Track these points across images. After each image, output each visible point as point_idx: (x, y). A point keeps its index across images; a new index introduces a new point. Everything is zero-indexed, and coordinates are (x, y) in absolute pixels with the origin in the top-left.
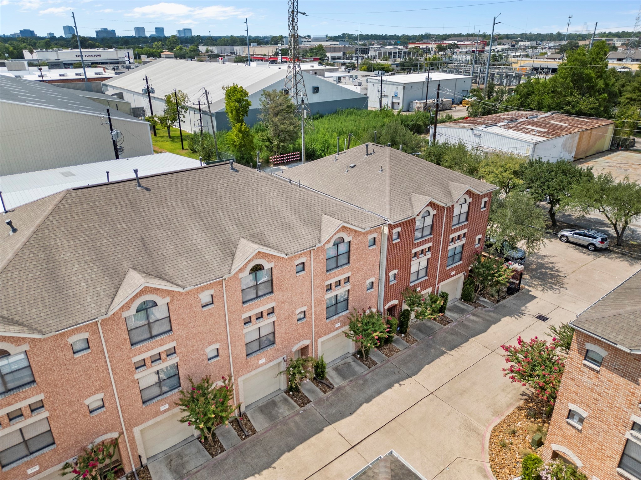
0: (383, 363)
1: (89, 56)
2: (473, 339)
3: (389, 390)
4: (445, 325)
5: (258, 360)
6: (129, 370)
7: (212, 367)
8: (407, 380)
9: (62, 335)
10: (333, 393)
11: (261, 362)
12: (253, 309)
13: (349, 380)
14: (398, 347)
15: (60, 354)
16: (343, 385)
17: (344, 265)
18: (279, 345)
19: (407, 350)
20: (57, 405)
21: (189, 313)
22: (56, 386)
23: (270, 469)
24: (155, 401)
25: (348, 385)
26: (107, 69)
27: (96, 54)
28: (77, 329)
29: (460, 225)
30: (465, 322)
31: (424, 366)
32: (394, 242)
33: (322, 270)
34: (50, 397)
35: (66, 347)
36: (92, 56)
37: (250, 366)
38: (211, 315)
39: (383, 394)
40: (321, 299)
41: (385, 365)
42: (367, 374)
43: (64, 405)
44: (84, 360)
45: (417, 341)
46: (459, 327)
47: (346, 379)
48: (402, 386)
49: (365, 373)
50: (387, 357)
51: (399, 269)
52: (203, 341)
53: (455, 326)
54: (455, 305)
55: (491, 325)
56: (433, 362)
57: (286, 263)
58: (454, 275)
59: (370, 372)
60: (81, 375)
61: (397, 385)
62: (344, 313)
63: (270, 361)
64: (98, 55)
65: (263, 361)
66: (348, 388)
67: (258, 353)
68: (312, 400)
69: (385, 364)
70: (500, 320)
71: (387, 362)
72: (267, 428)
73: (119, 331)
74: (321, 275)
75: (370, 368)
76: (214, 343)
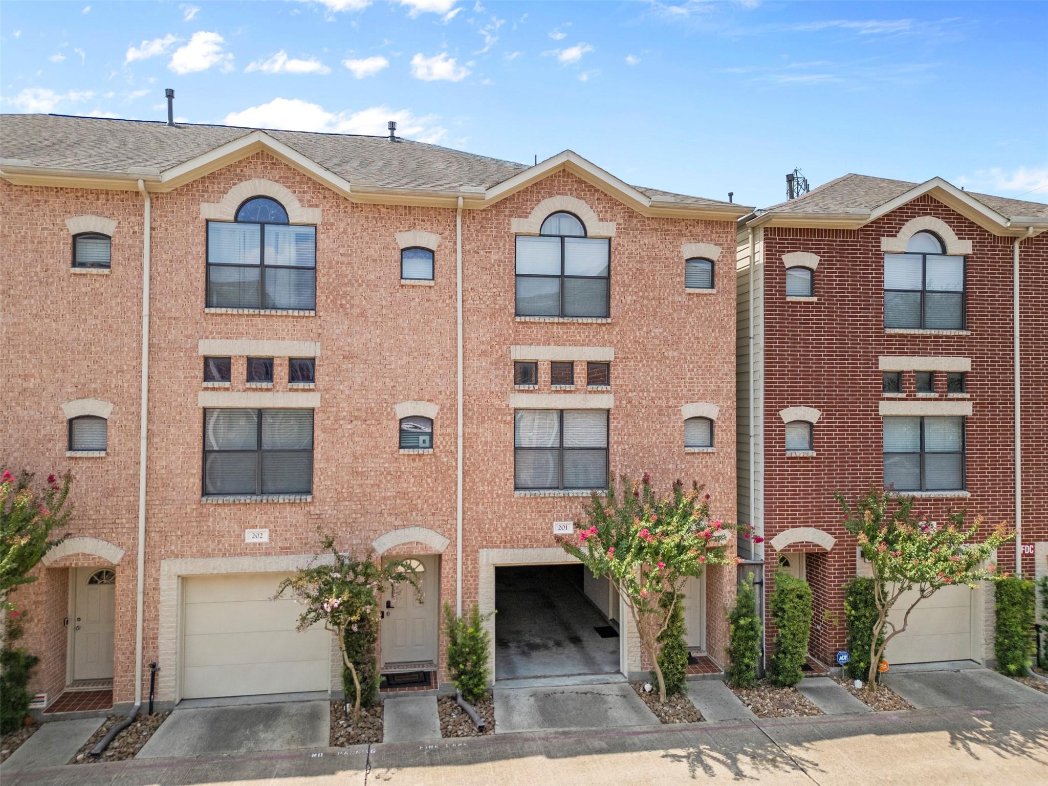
0: (726, 724)
10: (472, 743)
11: (250, 537)
12: (240, 335)
13: (560, 730)
14: (817, 705)
16: (529, 735)
18: (323, 502)
21: (32, 265)
25: (545, 739)
32: (789, 299)
33: (500, 301)
37: (211, 535)
40: (496, 402)
41: (730, 731)
42: (638, 733)
45: (911, 707)
47: (553, 726)
49: (637, 729)
50: (754, 716)
51: (827, 411)
57: (363, 229)
59: (657, 731)
63: (286, 550)
65: (258, 536)
66: (536, 746)
67: (242, 500)
68: (386, 739)
71: (747, 727)
72: (172, 758)
74: (493, 315)
75: (665, 723)
76: (94, 394)
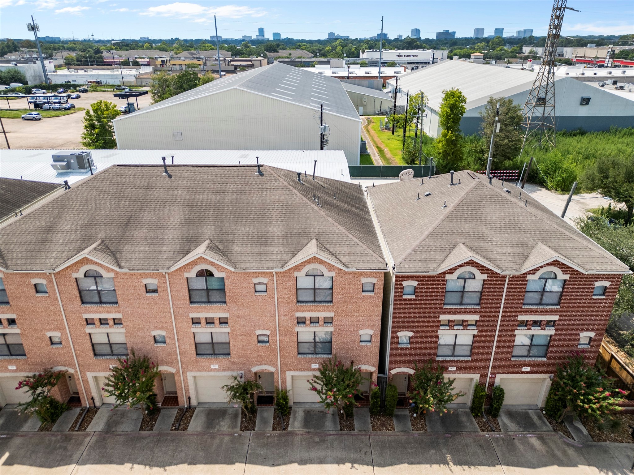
0: (359, 433)
1: (408, 56)
2: (505, 467)
3: (335, 466)
4: (483, 431)
5: (210, 364)
6: (81, 323)
7: (158, 350)
8: (365, 467)
9: (27, 275)
10: (280, 434)
11: (213, 367)
12: (202, 312)
13: (308, 430)
14: (395, 426)
15: (25, 289)
16: (298, 432)
17: (325, 302)
18: (234, 358)
19: (402, 434)
20: (25, 327)
21: (134, 293)
22: (24, 312)
23: (162, 469)
24: (104, 358)
25: (302, 435)
26: (408, 69)
27: (414, 54)
28: (38, 274)
29: (541, 307)
30: (517, 442)
31: (404, 463)
32: (404, 297)
33: (291, 298)
34: (20, 319)
35: (30, 286)
36: (410, 56)
37: (201, 366)
38: (156, 302)
39: (324, 465)
40: (290, 330)
41: (360, 437)
42: (331, 435)
43: (31, 330)
44: (44, 300)
45: (426, 430)
46: (501, 442)
47: (306, 428)
48: (354, 469)
49: (331, 433)
50: (371, 430)
51: (416, 333)
52: (148, 324)
53: (497, 438)
54: (527, 413)
55: (553, 464)
56: (418, 466)
57: (240, 278)
58: (527, 373)
59: (337, 435)
60: (42, 312)
61: (349, 465)
62: (325, 356)
63: (224, 370)
64: (415, 56)
65: (215, 366)
66: (298, 438)
67: (209, 357)
68: (256, 429)
69: (362, 435)
70: (575, 465)
71: (366, 435)
72: (197, 431)
73: (70, 287)
74: (288, 303)
75: (341, 430)
76: (160, 329)
